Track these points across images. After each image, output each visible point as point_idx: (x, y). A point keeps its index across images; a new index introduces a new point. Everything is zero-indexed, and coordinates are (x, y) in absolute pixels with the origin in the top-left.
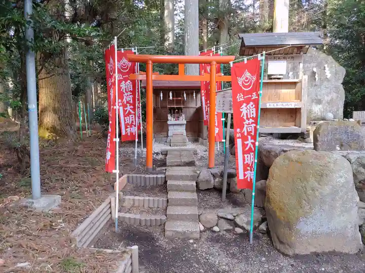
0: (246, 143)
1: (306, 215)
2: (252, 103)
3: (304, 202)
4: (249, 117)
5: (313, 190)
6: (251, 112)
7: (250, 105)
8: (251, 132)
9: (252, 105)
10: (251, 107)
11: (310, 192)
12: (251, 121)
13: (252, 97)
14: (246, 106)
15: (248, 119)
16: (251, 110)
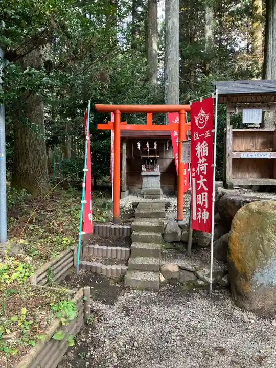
0: (198, 182)
1: (262, 266)
2: (205, 142)
3: (261, 252)
4: (202, 156)
5: (269, 240)
6: (204, 151)
7: (203, 144)
8: (204, 171)
9: (205, 144)
10: (204, 146)
11: (266, 242)
12: (204, 160)
13: (205, 136)
14: (200, 145)
15: (201, 158)
16: (204, 149)
